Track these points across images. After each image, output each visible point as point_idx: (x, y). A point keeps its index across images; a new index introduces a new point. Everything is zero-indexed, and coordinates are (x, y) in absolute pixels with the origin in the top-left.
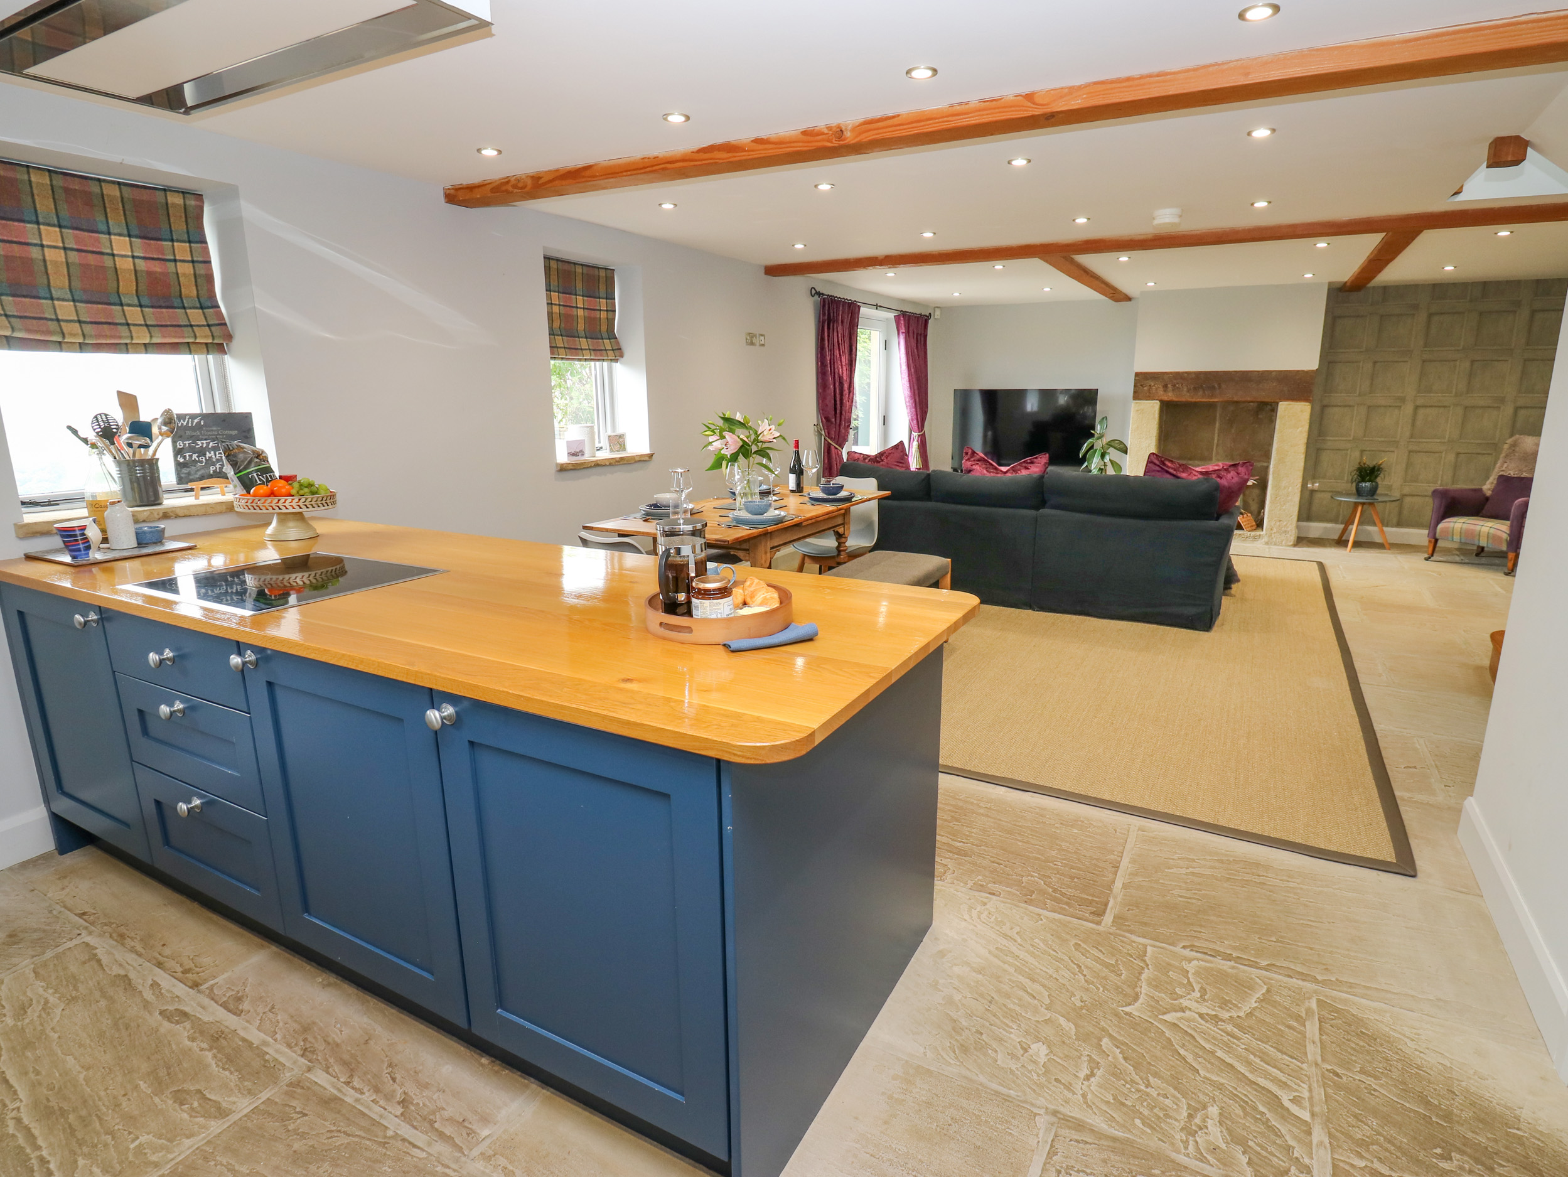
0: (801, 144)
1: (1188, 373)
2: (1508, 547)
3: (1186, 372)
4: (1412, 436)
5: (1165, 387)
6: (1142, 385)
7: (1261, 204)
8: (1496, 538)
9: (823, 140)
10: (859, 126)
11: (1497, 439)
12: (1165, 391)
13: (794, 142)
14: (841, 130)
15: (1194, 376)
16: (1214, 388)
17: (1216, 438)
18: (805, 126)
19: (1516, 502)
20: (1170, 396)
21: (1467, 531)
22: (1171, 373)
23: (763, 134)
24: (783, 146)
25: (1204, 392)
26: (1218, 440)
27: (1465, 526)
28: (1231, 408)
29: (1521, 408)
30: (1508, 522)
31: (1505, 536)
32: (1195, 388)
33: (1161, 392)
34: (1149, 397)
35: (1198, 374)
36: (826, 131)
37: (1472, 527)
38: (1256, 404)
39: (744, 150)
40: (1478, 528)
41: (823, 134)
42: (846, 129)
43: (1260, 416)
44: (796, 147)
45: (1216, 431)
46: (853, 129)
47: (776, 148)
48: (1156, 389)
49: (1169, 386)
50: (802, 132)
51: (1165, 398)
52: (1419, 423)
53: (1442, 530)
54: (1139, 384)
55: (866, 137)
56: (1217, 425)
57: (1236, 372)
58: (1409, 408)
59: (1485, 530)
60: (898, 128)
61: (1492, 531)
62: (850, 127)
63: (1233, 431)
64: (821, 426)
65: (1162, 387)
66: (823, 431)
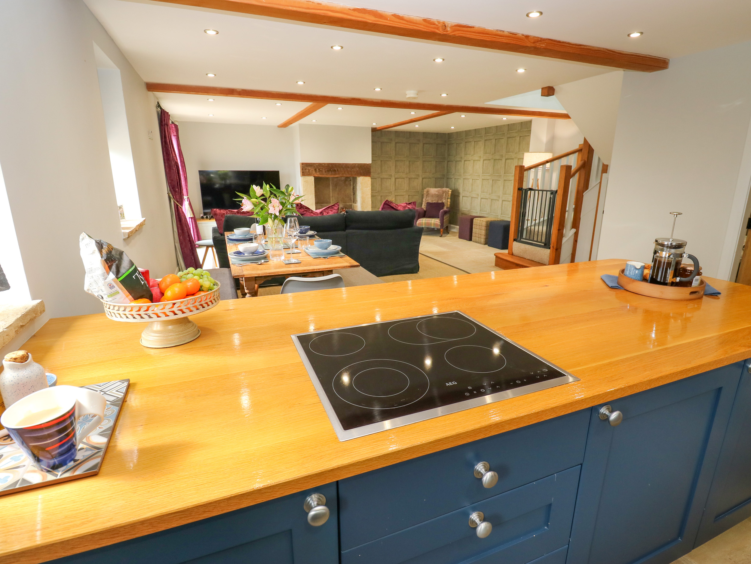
0: (422, 26)
1: (325, 164)
2: (440, 227)
3: (323, 163)
4: (395, 190)
5: (315, 170)
6: (305, 169)
7: (444, 95)
8: (437, 224)
9: (435, 28)
10: (453, 26)
11: (419, 190)
12: (316, 172)
13: (418, 24)
14: (445, 26)
15: (327, 165)
16: (335, 170)
17: (331, 193)
18: (425, 16)
19: (441, 211)
20: (318, 175)
21: (427, 223)
22: (317, 163)
23: (401, 13)
24: (412, 24)
25: (332, 172)
26: (332, 195)
27: (426, 221)
28: (335, 180)
29: (424, 178)
30: (439, 219)
31: (439, 223)
32: (328, 171)
33: (314, 172)
34: (309, 175)
35: (329, 164)
36: (437, 23)
37: (428, 221)
38: (344, 178)
39: (387, 19)
40: (430, 222)
41: (434, 24)
42: (448, 26)
43: (346, 183)
44: (420, 27)
45: (331, 191)
46: (452, 27)
47: (407, 24)
48: (312, 171)
49: (317, 169)
50: (423, 20)
51: (317, 176)
52: (397, 184)
53: (419, 224)
54: (304, 169)
55: (457, 34)
56: (331, 187)
57: (343, 164)
58: (393, 179)
59: (433, 222)
60: (473, 34)
61: (435, 222)
62: (450, 25)
63: (337, 190)
64: (171, 194)
65: (314, 170)
66: (172, 197)
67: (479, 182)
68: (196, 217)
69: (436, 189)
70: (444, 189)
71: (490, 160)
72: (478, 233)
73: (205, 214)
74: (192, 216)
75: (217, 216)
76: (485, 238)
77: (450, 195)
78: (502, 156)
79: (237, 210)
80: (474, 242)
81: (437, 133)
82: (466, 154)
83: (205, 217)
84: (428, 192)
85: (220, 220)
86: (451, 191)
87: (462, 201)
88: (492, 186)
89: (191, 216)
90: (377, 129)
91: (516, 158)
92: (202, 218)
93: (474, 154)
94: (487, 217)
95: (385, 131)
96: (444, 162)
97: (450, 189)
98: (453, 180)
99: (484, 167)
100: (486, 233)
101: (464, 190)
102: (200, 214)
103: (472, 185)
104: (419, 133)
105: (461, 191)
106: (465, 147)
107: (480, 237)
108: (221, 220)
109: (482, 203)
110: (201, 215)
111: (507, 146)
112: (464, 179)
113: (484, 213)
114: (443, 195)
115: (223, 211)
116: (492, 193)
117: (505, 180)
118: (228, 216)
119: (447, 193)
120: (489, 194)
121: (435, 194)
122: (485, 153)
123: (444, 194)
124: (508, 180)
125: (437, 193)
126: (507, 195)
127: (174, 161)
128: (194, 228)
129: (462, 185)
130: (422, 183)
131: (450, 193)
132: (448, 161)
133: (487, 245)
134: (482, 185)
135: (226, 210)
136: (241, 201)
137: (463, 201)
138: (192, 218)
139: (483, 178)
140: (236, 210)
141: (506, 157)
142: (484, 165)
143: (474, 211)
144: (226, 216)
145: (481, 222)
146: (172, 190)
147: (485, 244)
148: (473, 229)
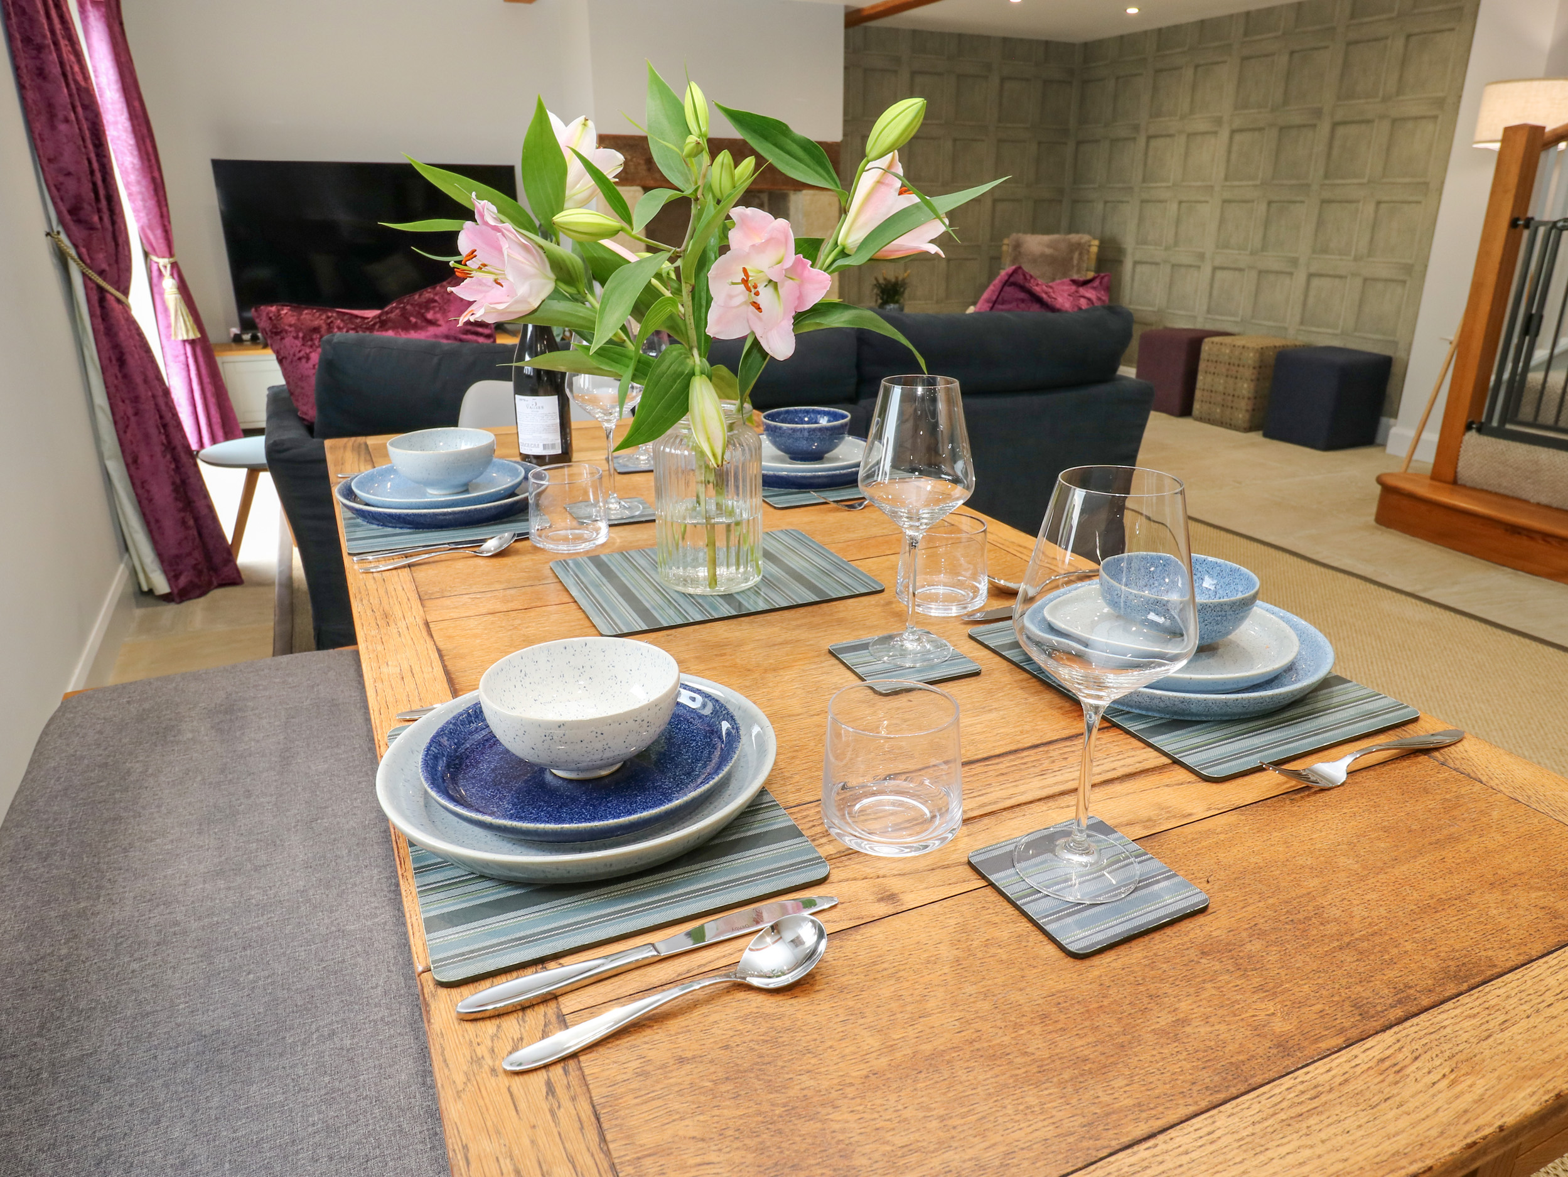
5: (646, 162)
33: (643, 170)
48: (636, 166)
64: (63, 237)
65: (642, 162)
66: (72, 252)
67: (1209, 211)
68: (213, 336)
69: (1046, 238)
70: (1074, 237)
71: (1261, 129)
72: (1221, 388)
73: (247, 325)
74: (194, 335)
75: (282, 339)
76: (1250, 408)
77: (1093, 256)
78: (1318, 113)
79: (377, 312)
80: (1201, 419)
81: (1047, 43)
82: (1156, 114)
83: (247, 337)
84: (1017, 246)
85: (300, 359)
86: (1096, 242)
87: (1133, 280)
88: (1267, 224)
89: (192, 336)
90: (866, 13)
91: (1382, 117)
92: (237, 339)
93: (1192, 111)
94: (1239, 334)
95: (878, 29)
96: (1065, 144)
97: (1095, 238)
98: (1100, 206)
99: (1234, 156)
100: (1256, 392)
101: (1142, 241)
102: (229, 325)
103: (1178, 222)
104: (988, 38)
105: (1129, 242)
106: (1155, 89)
107: (1230, 404)
108: (304, 361)
109: (1216, 285)
110: (235, 330)
111: (1342, 75)
112: (1142, 201)
113: (1224, 318)
114: (1072, 259)
115: (311, 317)
116: (1264, 248)
117: (1324, 202)
118: (339, 343)
119: (1081, 248)
120: (1252, 254)
121: (1043, 255)
122: (1241, 105)
123: (1076, 255)
124: (1340, 202)
125: (1048, 251)
126: (1332, 257)
127: (73, 86)
128: (206, 380)
129: (1132, 225)
130: (993, 218)
131: (1094, 249)
132: (1079, 143)
133: (1261, 433)
134: (1222, 221)
135: (325, 311)
136: (447, 243)
137: (1137, 277)
138: (192, 342)
139: (1227, 195)
140: (371, 314)
141: (1338, 117)
142: (1235, 148)
143: (1182, 313)
144: (329, 342)
145: (1237, 353)
146: (68, 218)
147: (1250, 428)
148: (1200, 377)
